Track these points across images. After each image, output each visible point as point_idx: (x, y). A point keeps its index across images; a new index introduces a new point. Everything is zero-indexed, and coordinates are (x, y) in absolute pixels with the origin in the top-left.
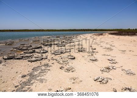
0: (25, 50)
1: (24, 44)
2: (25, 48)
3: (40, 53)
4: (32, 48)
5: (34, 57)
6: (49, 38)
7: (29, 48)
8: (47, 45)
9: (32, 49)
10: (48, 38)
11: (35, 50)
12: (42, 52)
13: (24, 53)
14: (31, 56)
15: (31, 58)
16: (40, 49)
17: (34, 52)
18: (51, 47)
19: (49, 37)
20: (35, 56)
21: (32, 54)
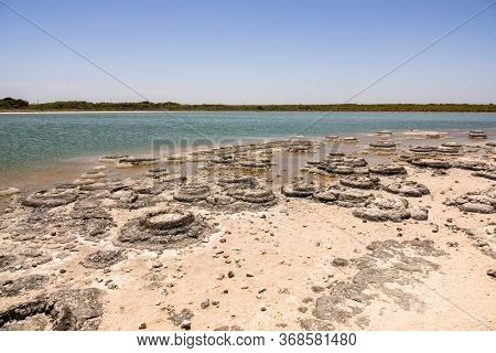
0: (345, 174)
1: (342, 155)
2: (344, 168)
3: (396, 193)
4: (367, 170)
5: (376, 204)
6: (437, 137)
7: (357, 170)
8: (424, 166)
9: (367, 174)
10: (432, 137)
11: (378, 180)
12: (405, 189)
13: (342, 183)
14: (366, 198)
15: (362, 204)
16: (399, 180)
17: (375, 184)
18: (444, 173)
19: (434, 133)
20: (378, 200)
21: (366, 193)
